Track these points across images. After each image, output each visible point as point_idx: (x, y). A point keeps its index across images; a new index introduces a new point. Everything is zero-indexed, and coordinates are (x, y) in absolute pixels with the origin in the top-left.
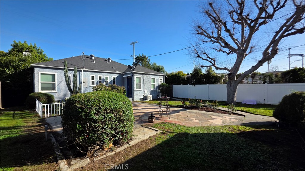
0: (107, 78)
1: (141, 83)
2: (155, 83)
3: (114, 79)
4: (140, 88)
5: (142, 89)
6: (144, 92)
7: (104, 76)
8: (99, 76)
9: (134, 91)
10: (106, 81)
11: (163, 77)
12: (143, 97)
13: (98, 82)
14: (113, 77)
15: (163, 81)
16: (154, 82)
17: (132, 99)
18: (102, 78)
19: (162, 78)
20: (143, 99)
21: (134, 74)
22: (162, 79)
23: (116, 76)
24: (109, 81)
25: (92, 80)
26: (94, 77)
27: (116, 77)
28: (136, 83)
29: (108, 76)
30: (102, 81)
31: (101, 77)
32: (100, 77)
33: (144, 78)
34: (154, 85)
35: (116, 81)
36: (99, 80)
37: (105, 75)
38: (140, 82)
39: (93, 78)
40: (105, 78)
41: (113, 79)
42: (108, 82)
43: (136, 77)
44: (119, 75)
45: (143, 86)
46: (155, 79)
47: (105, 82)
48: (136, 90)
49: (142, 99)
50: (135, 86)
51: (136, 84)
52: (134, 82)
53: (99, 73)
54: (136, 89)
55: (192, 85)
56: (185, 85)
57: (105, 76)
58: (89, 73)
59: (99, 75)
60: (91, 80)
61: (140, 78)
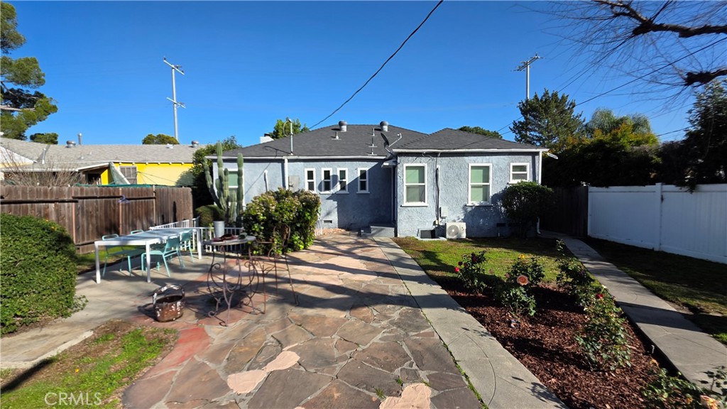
0: (343, 173)
1: (426, 184)
2: (490, 183)
3: (363, 174)
4: (422, 199)
5: (429, 201)
6: (438, 210)
7: (335, 169)
8: (323, 169)
9: (399, 207)
10: (341, 182)
11: (530, 158)
12: (432, 227)
13: (321, 183)
14: (359, 169)
15: (529, 172)
16: (486, 179)
17: (393, 229)
18: (331, 174)
19: (526, 162)
20: (433, 234)
21: (399, 158)
22: (528, 165)
23: (367, 167)
24: (348, 180)
25: (309, 179)
26: (312, 172)
27: (367, 169)
28: (405, 184)
29: (345, 167)
30: (331, 180)
31: (329, 172)
32: (327, 173)
33: (438, 166)
34: (486, 189)
35: (367, 180)
36: (325, 179)
37: (339, 167)
38: (423, 182)
39: (310, 175)
40: (338, 174)
41: (359, 175)
42: (347, 183)
43: (405, 165)
44: (376, 163)
45: (435, 193)
46: (488, 167)
47: (338, 183)
48: (405, 204)
49: (430, 234)
50: (402, 192)
51: (408, 187)
52: (399, 181)
53: (323, 163)
54: (408, 200)
55: (678, 188)
56: (642, 188)
57: (339, 169)
58: (302, 163)
59: (324, 167)
60: (307, 181)
61: (423, 167)
